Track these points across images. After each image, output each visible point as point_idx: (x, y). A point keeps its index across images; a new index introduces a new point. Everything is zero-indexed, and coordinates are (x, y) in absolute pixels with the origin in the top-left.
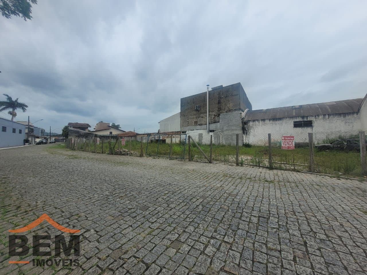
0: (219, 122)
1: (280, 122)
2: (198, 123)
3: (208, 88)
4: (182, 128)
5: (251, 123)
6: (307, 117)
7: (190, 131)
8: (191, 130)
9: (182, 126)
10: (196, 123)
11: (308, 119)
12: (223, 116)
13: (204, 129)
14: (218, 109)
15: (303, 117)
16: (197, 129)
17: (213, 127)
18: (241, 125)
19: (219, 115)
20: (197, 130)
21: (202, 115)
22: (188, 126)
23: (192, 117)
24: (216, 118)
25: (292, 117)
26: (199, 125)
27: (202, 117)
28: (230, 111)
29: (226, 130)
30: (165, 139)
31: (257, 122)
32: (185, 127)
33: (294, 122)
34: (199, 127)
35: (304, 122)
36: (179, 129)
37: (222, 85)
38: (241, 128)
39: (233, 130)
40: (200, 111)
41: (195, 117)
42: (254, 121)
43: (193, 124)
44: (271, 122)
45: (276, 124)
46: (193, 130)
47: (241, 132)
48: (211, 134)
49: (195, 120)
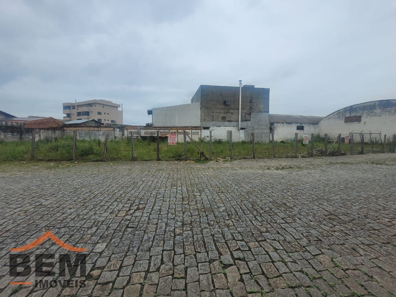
0: (250, 120)
1: (291, 125)
2: (227, 119)
3: (240, 84)
4: (204, 123)
5: (276, 125)
6: (302, 123)
7: (215, 128)
8: (217, 126)
9: (203, 120)
10: (224, 119)
11: (303, 125)
12: (254, 115)
13: (234, 126)
14: (249, 108)
15: (301, 124)
16: (225, 125)
17: (245, 124)
18: (269, 126)
19: (250, 114)
20: (225, 126)
21: (231, 111)
22: (213, 121)
23: (219, 111)
24: (247, 116)
25: (296, 123)
26: (228, 121)
27: (232, 113)
28: (261, 112)
29: (257, 129)
30: (168, 135)
31: (279, 124)
32: (208, 121)
33: (297, 126)
34: (227, 123)
35: (301, 126)
36: (198, 124)
37: (254, 86)
38: (269, 128)
39: (262, 129)
40: (230, 106)
41: (222, 111)
42: (277, 123)
43: (220, 120)
44: (287, 125)
45: (289, 127)
46: (220, 126)
47: (268, 131)
48: (242, 131)
49: (222, 115)
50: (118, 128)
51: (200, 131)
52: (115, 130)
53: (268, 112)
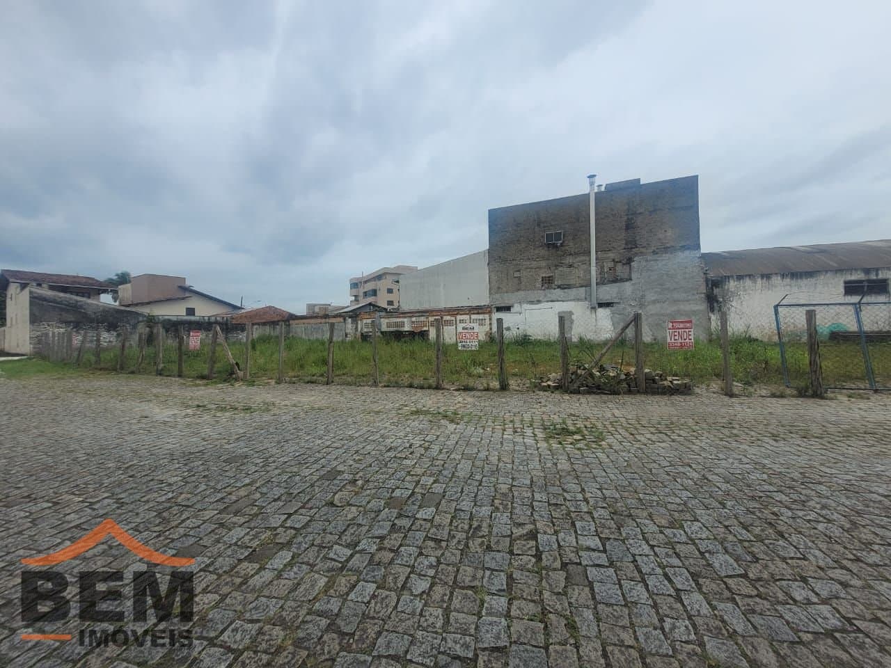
0: (631, 279)
1: (812, 281)
2: (556, 283)
3: (592, 184)
4: (498, 296)
5: (732, 285)
6: (877, 270)
7: (526, 306)
8: (532, 302)
9: (494, 289)
10: (548, 282)
11: (880, 276)
12: (644, 264)
13: (578, 300)
14: (626, 244)
15: (867, 271)
16: (554, 297)
17: (609, 292)
18: (703, 289)
19: (630, 261)
20: (552, 301)
21: (569, 260)
22: (519, 290)
23: (534, 264)
24: (619, 267)
25: (839, 271)
26: (559, 287)
27: (571, 266)
28: (666, 249)
29: (654, 302)
30: (425, 329)
31: (748, 282)
32: (507, 292)
33: (846, 283)
34: (558, 293)
35: (869, 281)
36: (484, 301)
37: (639, 180)
38: (703, 295)
39: (676, 301)
40: (563, 248)
41: (543, 264)
42: (740, 278)
43: (539, 285)
44: (788, 280)
45: (800, 287)
46: (539, 302)
47: (702, 306)
48: (602, 312)
49: (545, 273)
50: (350, 318)
51: (487, 316)
52: (346, 322)
53: (698, 247)
